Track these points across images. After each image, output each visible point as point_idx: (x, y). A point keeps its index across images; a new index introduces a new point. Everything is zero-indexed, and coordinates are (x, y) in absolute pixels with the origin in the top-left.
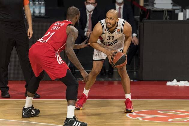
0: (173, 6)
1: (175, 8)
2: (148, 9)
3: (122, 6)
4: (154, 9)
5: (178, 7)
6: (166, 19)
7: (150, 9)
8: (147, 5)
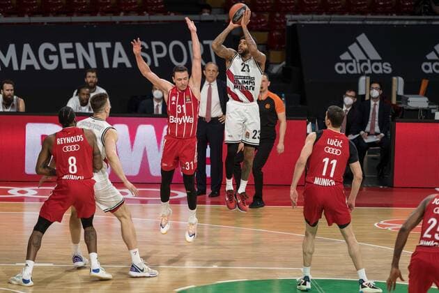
0: (429, 104)
1: (431, 107)
2: (401, 108)
3: (378, 103)
4: (408, 107)
5: (435, 106)
6: (421, 118)
7: (403, 108)
8: (401, 104)
